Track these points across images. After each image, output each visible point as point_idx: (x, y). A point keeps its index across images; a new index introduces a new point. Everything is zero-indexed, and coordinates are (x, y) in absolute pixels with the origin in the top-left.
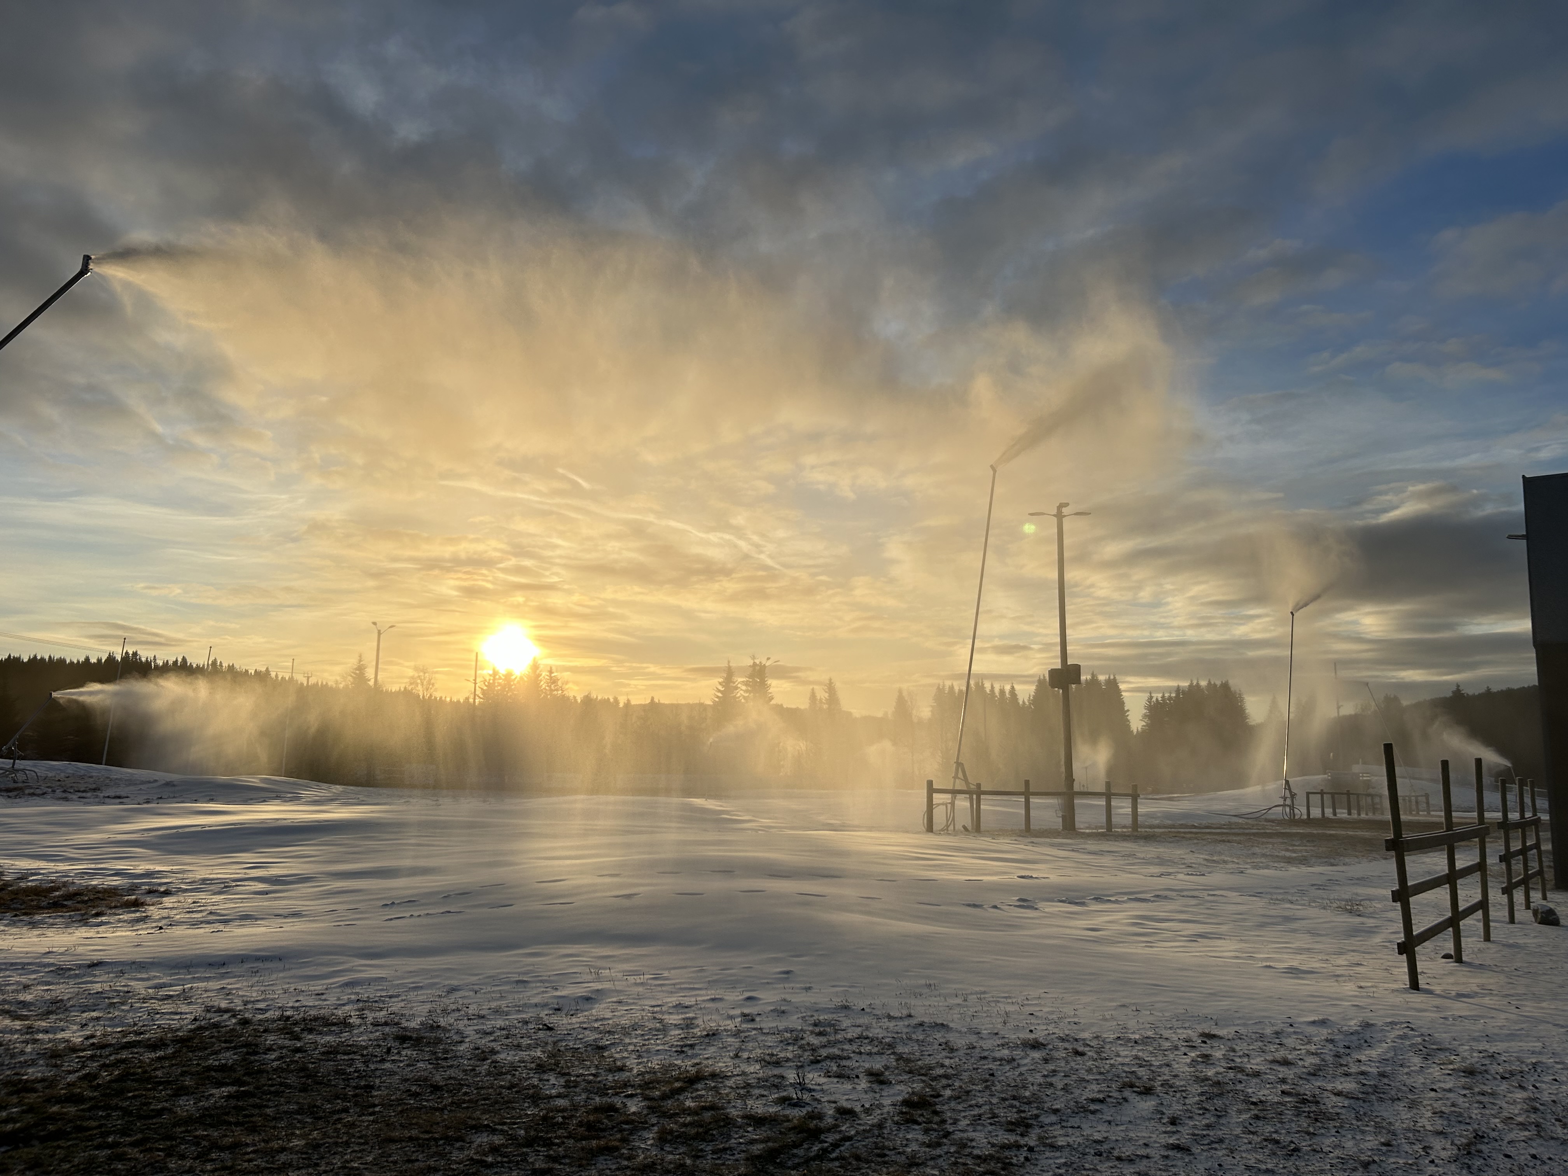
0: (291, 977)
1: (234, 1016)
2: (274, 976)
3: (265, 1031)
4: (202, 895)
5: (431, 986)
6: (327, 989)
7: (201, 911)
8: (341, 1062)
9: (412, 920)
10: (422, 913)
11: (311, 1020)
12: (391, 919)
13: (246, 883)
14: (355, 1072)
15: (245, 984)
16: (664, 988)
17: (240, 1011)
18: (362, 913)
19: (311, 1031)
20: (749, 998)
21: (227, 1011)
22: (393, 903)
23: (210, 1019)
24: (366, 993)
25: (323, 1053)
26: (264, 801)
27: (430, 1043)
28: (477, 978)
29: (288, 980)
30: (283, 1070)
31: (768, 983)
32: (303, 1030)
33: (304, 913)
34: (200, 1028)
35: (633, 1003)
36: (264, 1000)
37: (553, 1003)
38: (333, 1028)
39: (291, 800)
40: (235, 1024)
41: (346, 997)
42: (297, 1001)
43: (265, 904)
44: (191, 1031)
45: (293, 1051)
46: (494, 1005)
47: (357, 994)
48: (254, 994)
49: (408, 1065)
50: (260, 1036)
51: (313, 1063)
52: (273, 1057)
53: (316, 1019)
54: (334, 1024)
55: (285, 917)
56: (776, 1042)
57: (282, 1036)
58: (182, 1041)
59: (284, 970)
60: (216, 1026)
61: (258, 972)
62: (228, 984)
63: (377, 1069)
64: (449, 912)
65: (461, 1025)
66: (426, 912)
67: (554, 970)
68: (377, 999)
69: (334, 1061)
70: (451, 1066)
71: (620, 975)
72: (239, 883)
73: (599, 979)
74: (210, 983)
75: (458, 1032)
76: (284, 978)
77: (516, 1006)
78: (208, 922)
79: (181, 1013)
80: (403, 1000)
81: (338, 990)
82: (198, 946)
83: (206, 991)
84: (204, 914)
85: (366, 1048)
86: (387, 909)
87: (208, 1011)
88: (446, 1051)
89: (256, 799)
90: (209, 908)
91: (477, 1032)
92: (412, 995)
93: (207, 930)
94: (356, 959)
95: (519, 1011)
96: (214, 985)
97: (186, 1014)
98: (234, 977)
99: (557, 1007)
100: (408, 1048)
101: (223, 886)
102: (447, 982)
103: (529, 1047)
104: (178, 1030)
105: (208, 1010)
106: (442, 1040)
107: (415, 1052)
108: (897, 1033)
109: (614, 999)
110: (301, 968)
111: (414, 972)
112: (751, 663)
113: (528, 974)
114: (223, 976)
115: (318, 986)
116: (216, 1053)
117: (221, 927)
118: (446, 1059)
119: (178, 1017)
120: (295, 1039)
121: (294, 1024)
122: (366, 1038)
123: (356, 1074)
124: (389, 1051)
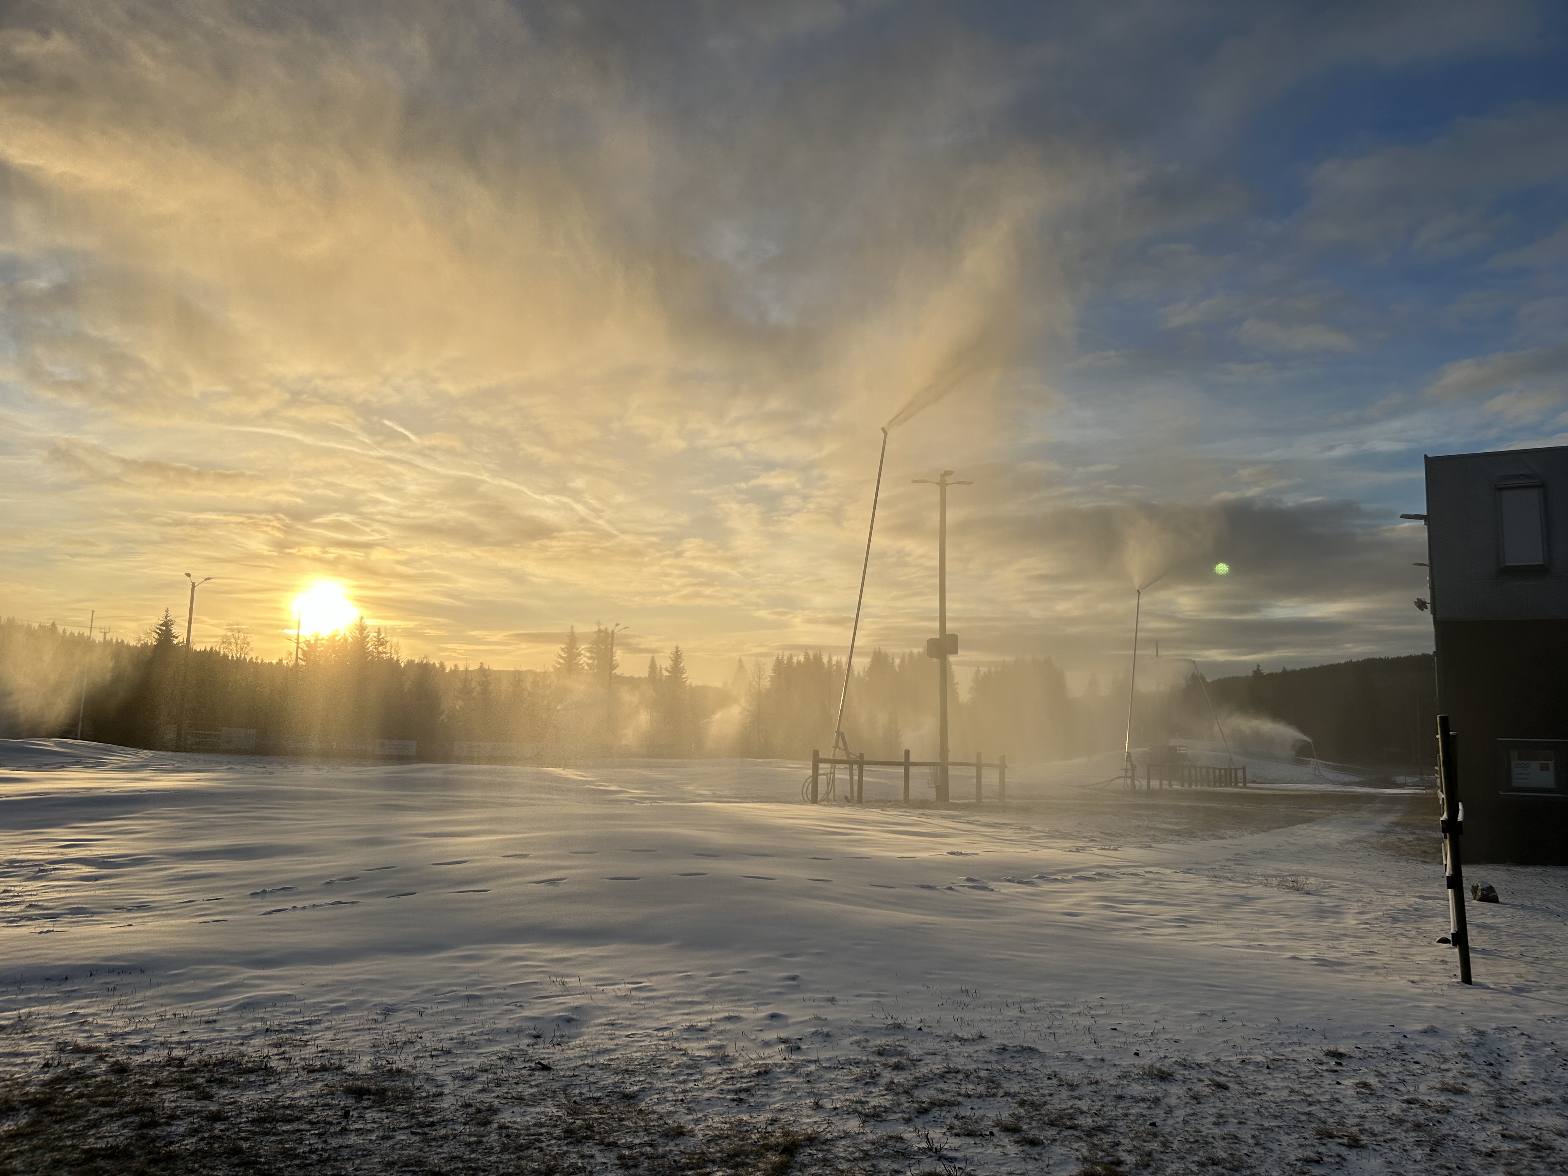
0: (163, 996)
1: (101, 1058)
2: (139, 996)
3: (156, 1085)
4: (12, 881)
5: (358, 1005)
6: (218, 1014)
7: (17, 903)
8: (285, 1136)
9: (298, 914)
10: (306, 903)
11: (215, 1065)
12: (270, 913)
13: (67, 866)
14: (311, 1152)
15: (102, 1007)
16: (657, 1003)
17: (107, 1050)
18: (227, 904)
19: (222, 1082)
20: (773, 1016)
21: (89, 1050)
22: (264, 891)
23: (68, 1065)
24: (277, 1018)
25: (253, 1121)
26: (62, 766)
27: (397, 1098)
28: (413, 992)
29: (161, 1001)
30: (206, 1154)
31: (778, 993)
32: (209, 1081)
33: (153, 905)
34: (58, 1080)
35: (630, 1026)
36: (136, 1032)
37: (529, 1028)
38: (253, 1078)
39: (95, 766)
40: (106, 1073)
41: (249, 1025)
42: (183, 1032)
43: (97, 893)
44: (44, 1084)
45: (207, 1118)
46: (454, 1031)
47: (262, 1019)
48: (120, 1023)
49: (383, 1138)
50: (152, 1095)
51: (246, 1139)
52: (182, 1129)
53: (222, 1063)
54: (251, 1071)
55: (129, 911)
56: (850, 1081)
57: (185, 1093)
58: (38, 1104)
59: (150, 986)
60: (79, 1075)
61: (115, 989)
62: (79, 1008)
63: (341, 1147)
64: (340, 903)
65: (426, 1065)
66: (311, 902)
67: (509, 979)
68: (291, 1027)
69: (274, 1134)
70: (445, 1138)
71: (591, 985)
72: (57, 866)
73: (568, 991)
74: (54, 1007)
75: (429, 1079)
76: (153, 997)
77: (482, 1033)
78: (30, 918)
79: (23, 1055)
80: (328, 1028)
81: (235, 1015)
82: (27, 953)
83: (50, 1018)
84: (23, 907)
85: (312, 1110)
86: (259, 899)
87: (62, 1051)
88: (427, 1112)
89: (51, 764)
90: (28, 898)
91: (455, 1076)
92: (337, 1020)
93: (32, 929)
94: (245, 970)
95: (489, 1040)
96: (61, 1009)
97: (31, 1055)
98: (85, 997)
99: (535, 1033)
100: (370, 1107)
101: (37, 869)
102: (378, 1000)
103: (535, 1101)
104: (26, 1084)
105: (61, 1048)
106: (412, 1093)
107: (384, 1115)
108: (986, 1062)
109: (603, 1020)
110: (172, 983)
111: (327, 985)
112: (596, 629)
113: (475, 985)
114: (69, 996)
115: (205, 1009)
116: (96, 1124)
117: (48, 925)
118: (432, 1124)
119: (19, 1060)
120: (204, 1098)
121: (194, 1071)
122: (305, 1092)
123: (314, 1157)
124: (346, 1115)
